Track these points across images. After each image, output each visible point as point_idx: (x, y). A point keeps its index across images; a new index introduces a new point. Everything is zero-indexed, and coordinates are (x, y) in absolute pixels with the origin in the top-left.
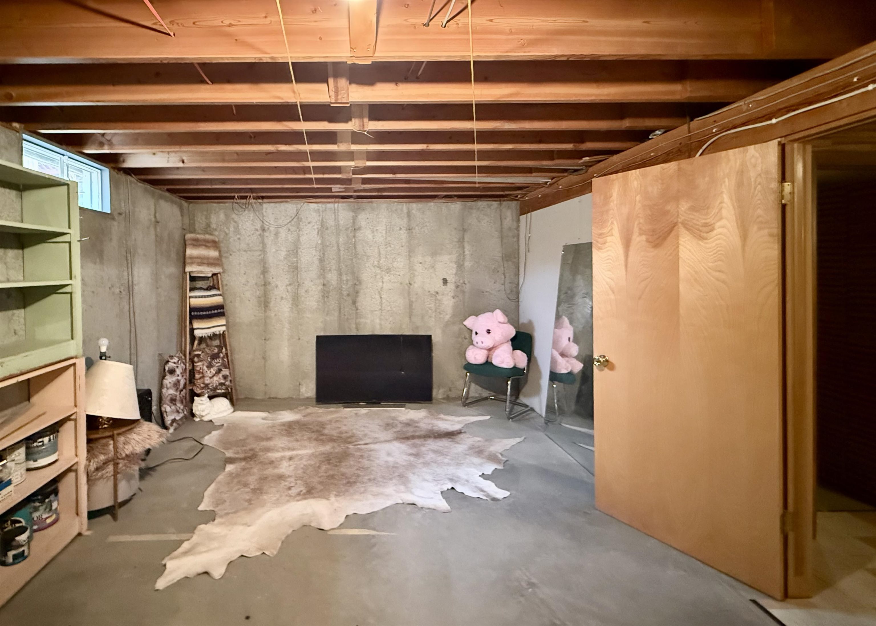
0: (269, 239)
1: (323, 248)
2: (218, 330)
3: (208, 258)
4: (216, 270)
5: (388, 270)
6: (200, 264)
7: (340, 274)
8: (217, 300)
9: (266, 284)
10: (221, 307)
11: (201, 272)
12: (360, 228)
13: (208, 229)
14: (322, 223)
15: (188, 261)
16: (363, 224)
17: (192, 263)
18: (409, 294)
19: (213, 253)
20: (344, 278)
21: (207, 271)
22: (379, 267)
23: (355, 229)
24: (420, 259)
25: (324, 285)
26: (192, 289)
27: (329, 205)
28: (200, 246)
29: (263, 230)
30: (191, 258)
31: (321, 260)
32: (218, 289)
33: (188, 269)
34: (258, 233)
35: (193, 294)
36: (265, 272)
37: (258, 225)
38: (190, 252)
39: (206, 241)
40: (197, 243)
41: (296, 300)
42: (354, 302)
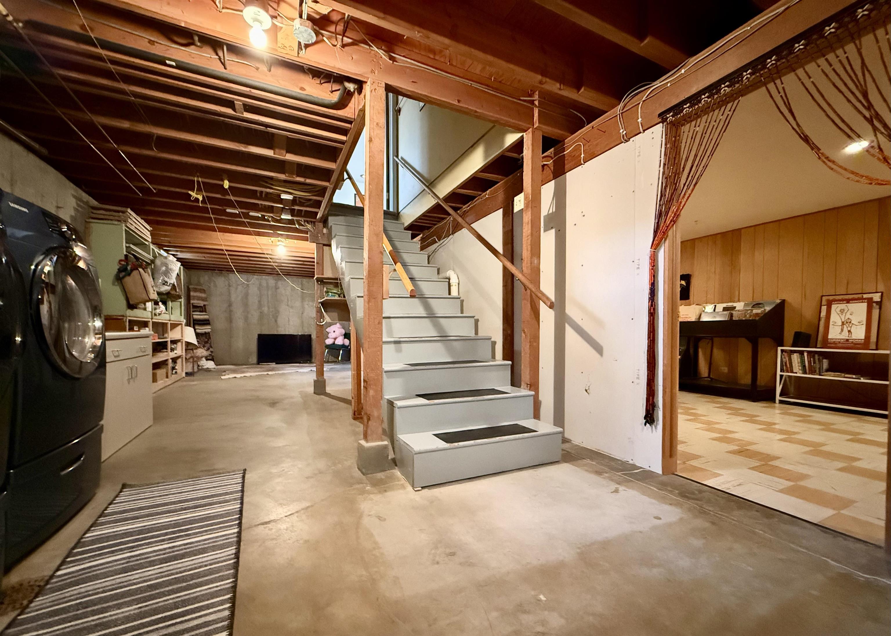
0: (233, 290)
1: (261, 296)
2: (207, 331)
3: (202, 298)
4: (205, 303)
5: (292, 307)
6: (198, 300)
7: (269, 308)
8: (206, 317)
9: (231, 311)
10: (208, 320)
11: (198, 304)
12: (278, 288)
13: (199, 284)
14: (260, 285)
15: (191, 298)
16: (280, 285)
17: (194, 299)
18: (302, 317)
19: (203, 295)
20: (271, 310)
21: (201, 303)
22: (288, 305)
23: (277, 288)
24: (307, 303)
25: (261, 312)
26: (193, 311)
27: (264, 277)
28: (198, 291)
29: (230, 286)
30: (194, 297)
31: (259, 302)
32: (206, 312)
33: (192, 302)
34: (226, 287)
35: (194, 313)
36: (230, 305)
37: (227, 283)
38: (192, 294)
39: (201, 289)
40: (195, 290)
41: (246, 319)
42: (276, 321)
